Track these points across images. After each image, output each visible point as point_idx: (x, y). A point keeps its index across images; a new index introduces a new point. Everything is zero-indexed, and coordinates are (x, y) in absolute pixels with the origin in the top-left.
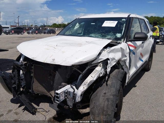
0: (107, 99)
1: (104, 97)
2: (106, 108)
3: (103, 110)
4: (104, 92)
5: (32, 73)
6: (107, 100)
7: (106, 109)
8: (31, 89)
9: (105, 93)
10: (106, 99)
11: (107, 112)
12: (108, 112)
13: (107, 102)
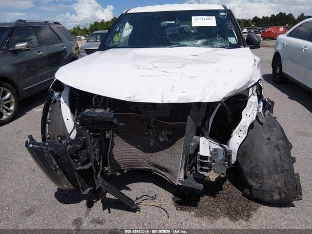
0: (276, 146)
1: (269, 146)
2: (279, 160)
3: (276, 165)
4: (266, 137)
5: (108, 133)
6: (276, 148)
7: (280, 163)
8: (109, 165)
9: (269, 139)
10: (274, 147)
11: (283, 167)
12: (285, 167)
13: (277, 152)
